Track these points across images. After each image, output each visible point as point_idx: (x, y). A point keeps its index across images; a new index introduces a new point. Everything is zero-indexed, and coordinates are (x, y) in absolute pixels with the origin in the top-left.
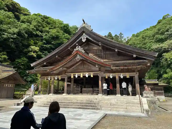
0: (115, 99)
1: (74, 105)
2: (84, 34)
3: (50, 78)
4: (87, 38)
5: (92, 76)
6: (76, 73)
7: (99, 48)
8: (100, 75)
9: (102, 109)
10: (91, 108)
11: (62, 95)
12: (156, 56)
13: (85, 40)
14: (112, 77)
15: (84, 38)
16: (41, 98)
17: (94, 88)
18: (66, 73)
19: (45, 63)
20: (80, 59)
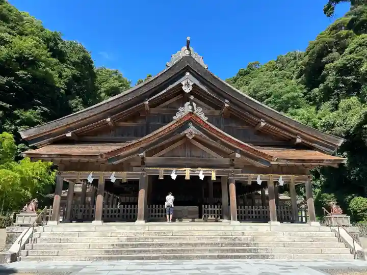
0: (284, 232)
1: (199, 250)
2: (188, 74)
3: (92, 177)
4: (194, 84)
5: (214, 178)
6: (171, 169)
7: (214, 112)
8: (233, 176)
9: (275, 257)
10: (248, 256)
11: (132, 223)
12: (339, 145)
13: (191, 88)
14: (261, 181)
15: (188, 84)
16: (80, 234)
17: (203, 206)
18: (143, 165)
19: (69, 134)
20: (195, 134)
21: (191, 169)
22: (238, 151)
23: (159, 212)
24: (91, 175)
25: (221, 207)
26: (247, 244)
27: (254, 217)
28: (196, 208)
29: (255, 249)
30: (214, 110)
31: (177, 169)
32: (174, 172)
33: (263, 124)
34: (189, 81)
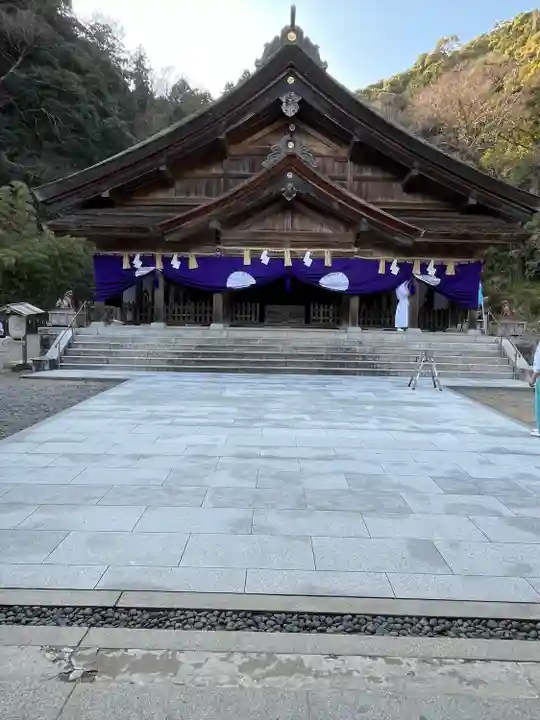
2: (290, 80)
4: (302, 100)
6: (261, 249)
13: (297, 108)
15: (290, 101)
18: (219, 243)
19: (106, 194)
20: (297, 193)
21: (292, 249)
22: (364, 220)
26: (363, 356)
28: (302, 308)
29: (373, 364)
30: (339, 148)
31: (270, 250)
32: (265, 253)
33: (415, 173)
34: (293, 94)
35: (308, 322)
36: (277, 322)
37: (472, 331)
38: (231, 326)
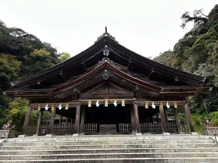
2: (106, 46)
4: (110, 51)
5: (123, 105)
8: (136, 103)
12: (204, 81)
13: (108, 54)
15: (106, 52)
17: (119, 124)
18: (79, 99)
19: (39, 83)
20: (109, 77)
21: (109, 100)
22: (137, 86)
23: (91, 129)
24: (47, 106)
25: (130, 125)
27: (152, 131)
28: (115, 126)
29: (153, 154)
30: (124, 67)
31: (100, 100)
32: (98, 102)
33: (153, 71)
34: (107, 50)
35: (118, 131)
36: (105, 132)
37: (193, 133)
38: (85, 135)
